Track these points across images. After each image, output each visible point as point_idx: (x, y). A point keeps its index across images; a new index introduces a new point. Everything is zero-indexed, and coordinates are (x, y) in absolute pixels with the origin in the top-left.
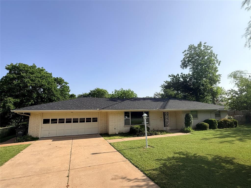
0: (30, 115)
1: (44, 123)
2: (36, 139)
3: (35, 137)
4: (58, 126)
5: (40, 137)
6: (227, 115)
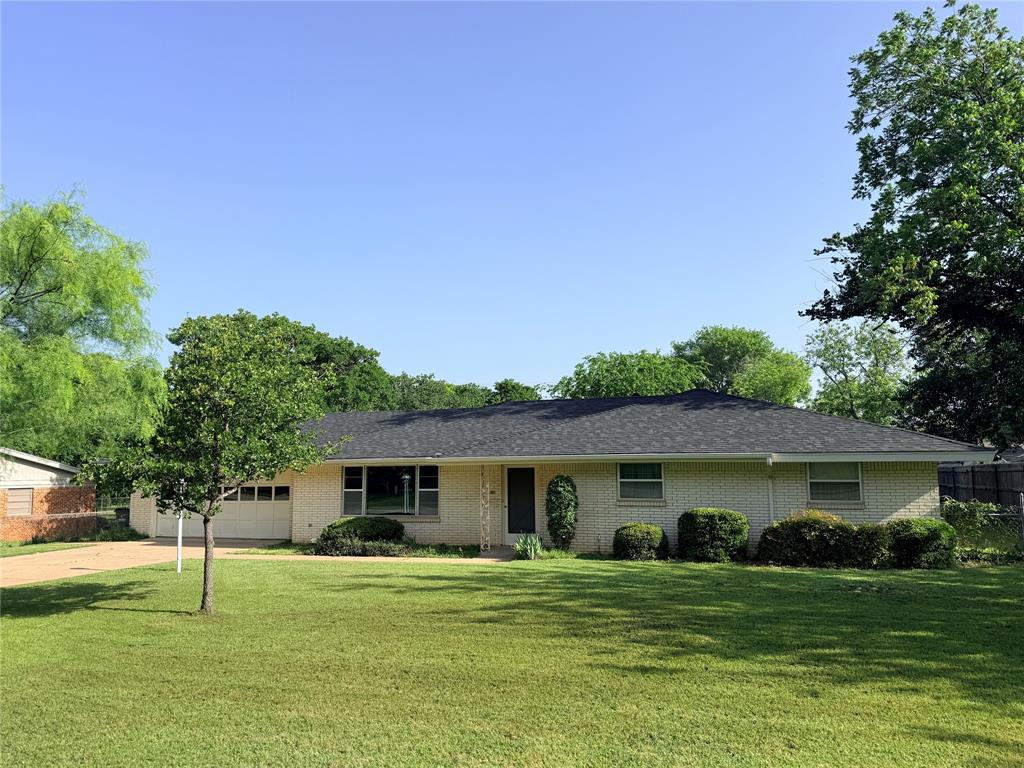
3: (141, 532)
6: (935, 493)
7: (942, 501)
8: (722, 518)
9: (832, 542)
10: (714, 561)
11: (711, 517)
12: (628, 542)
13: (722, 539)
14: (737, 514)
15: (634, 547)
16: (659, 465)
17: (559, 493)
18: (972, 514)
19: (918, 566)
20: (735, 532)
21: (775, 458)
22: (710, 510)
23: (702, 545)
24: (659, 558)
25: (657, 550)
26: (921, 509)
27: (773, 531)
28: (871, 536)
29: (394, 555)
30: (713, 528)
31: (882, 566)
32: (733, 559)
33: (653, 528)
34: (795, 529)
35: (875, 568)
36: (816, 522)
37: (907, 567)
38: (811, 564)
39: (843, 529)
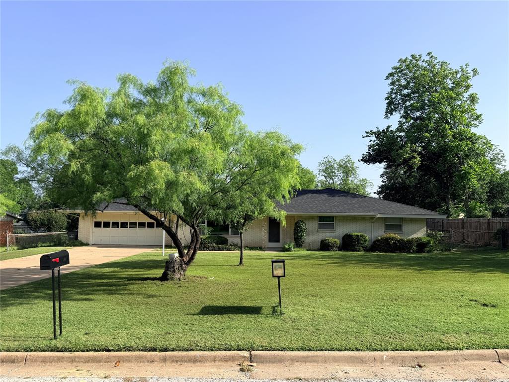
0: (79, 216)
1: (95, 227)
2: (87, 245)
3: (85, 243)
4: (111, 230)
5: (91, 243)
6: (425, 229)
7: (427, 231)
8: (362, 236)
9: (398, 245)
10: (359, 251)
11: (358, 236)
12: (329, 245)
13: (361, 244)
14: (366, 235)
15: (331, 247)
16: (333, 217)
17: (301, 227)
18: (436, 235)
19: (424, 252)
20: (365, 241)
21: (378, 216)
22: (357, 234)
23: (354, 246)
24: (339, 251)
25: (339, 247)
26: (421, 233)
27: (378, 241)
28: (410, 242)
29: (232, 250)
30: (358, 240)
31: (413, 252)
32: (365, 250)
33: (337, 240)
34: (386, 240)
35: (411, 253)
36: (393, 238)
37: (421, 253)
38: (391, 252)
39: (402, 240)
